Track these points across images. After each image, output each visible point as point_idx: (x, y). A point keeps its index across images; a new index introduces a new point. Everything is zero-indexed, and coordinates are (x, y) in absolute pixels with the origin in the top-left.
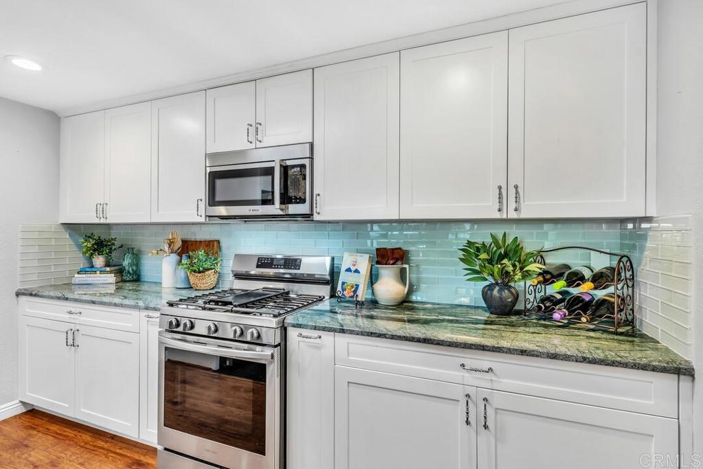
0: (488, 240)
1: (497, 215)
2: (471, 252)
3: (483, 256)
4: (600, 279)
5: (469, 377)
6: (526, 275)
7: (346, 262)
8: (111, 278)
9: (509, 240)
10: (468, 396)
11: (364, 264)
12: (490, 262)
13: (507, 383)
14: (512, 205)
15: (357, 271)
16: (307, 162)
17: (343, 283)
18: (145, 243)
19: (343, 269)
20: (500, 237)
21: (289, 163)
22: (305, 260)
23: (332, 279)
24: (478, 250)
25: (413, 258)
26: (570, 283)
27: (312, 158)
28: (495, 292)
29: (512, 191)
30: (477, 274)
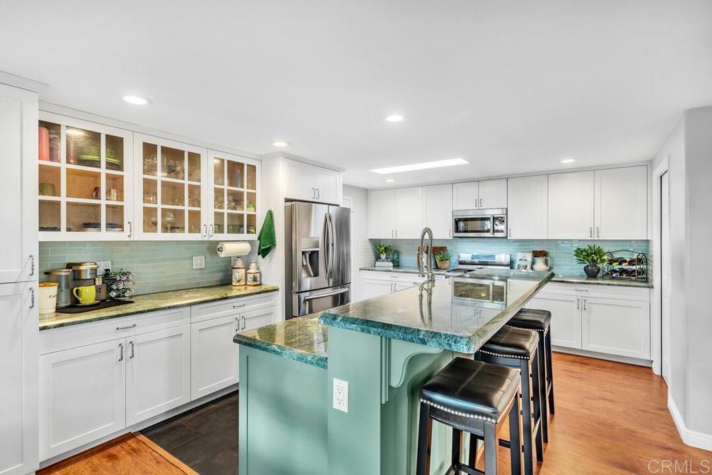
0: (587, 248)
1: (590, 239)
2: (579, 252)
3: (584, 253)
4: (631, 263)
5: (578, 293)
6: (603, 261)
7: (519, 256)
8: (391, 264)
9: (596, 248)
10: (578, 300)
11: (529, 257)
12: (588, 256)
13: (592, 294)
14: (596, 235)
15: (525, 260)
16: (505, 216)
17: (518, 265)
18: (402, 248)
19: (518, 259)
20: (592, 247)
21: (496, 216)
22: (497, 257)
23: (511, 265)
24: (582, 251)
25: (551, 255)
26: (620, 264)
27: (507, 214)
28: (590, 268)
29: (596, 230)
30: (581, 261)
